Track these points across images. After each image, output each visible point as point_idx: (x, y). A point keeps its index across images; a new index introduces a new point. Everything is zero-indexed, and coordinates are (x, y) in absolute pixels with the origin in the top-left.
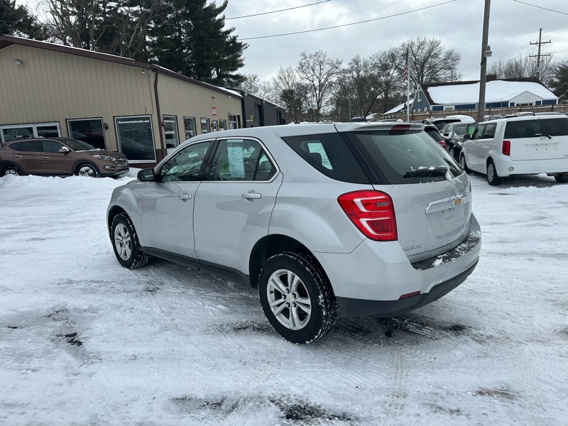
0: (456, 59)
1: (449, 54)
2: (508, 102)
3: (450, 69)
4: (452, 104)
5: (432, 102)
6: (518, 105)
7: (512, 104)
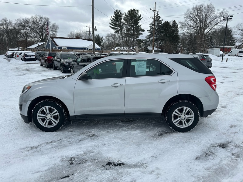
0: (57, 28)
1: (54, 25)
2: (86, 48)
3: (55, 31)
4: (65, 47)
5: (57, 45)
6: (89, 49)
7: (88, 49)
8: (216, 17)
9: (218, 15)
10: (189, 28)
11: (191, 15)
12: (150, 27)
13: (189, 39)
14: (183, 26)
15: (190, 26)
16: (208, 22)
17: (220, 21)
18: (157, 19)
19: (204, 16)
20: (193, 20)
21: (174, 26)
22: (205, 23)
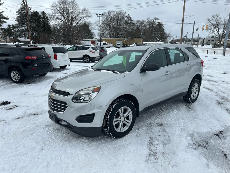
8: (79, 13)
9: (81, 11)
10: (58, 20)
11: (58, 8)
12: (17, 15)
13: (63, 31)
14: (51, 17)
15: (59, 19)
16: (74, 16)
17: (83, 17)
18: (24, 8)
19: (70, 11)
20: (60, 13)
21: (44, 17)
22: (72, 18)
